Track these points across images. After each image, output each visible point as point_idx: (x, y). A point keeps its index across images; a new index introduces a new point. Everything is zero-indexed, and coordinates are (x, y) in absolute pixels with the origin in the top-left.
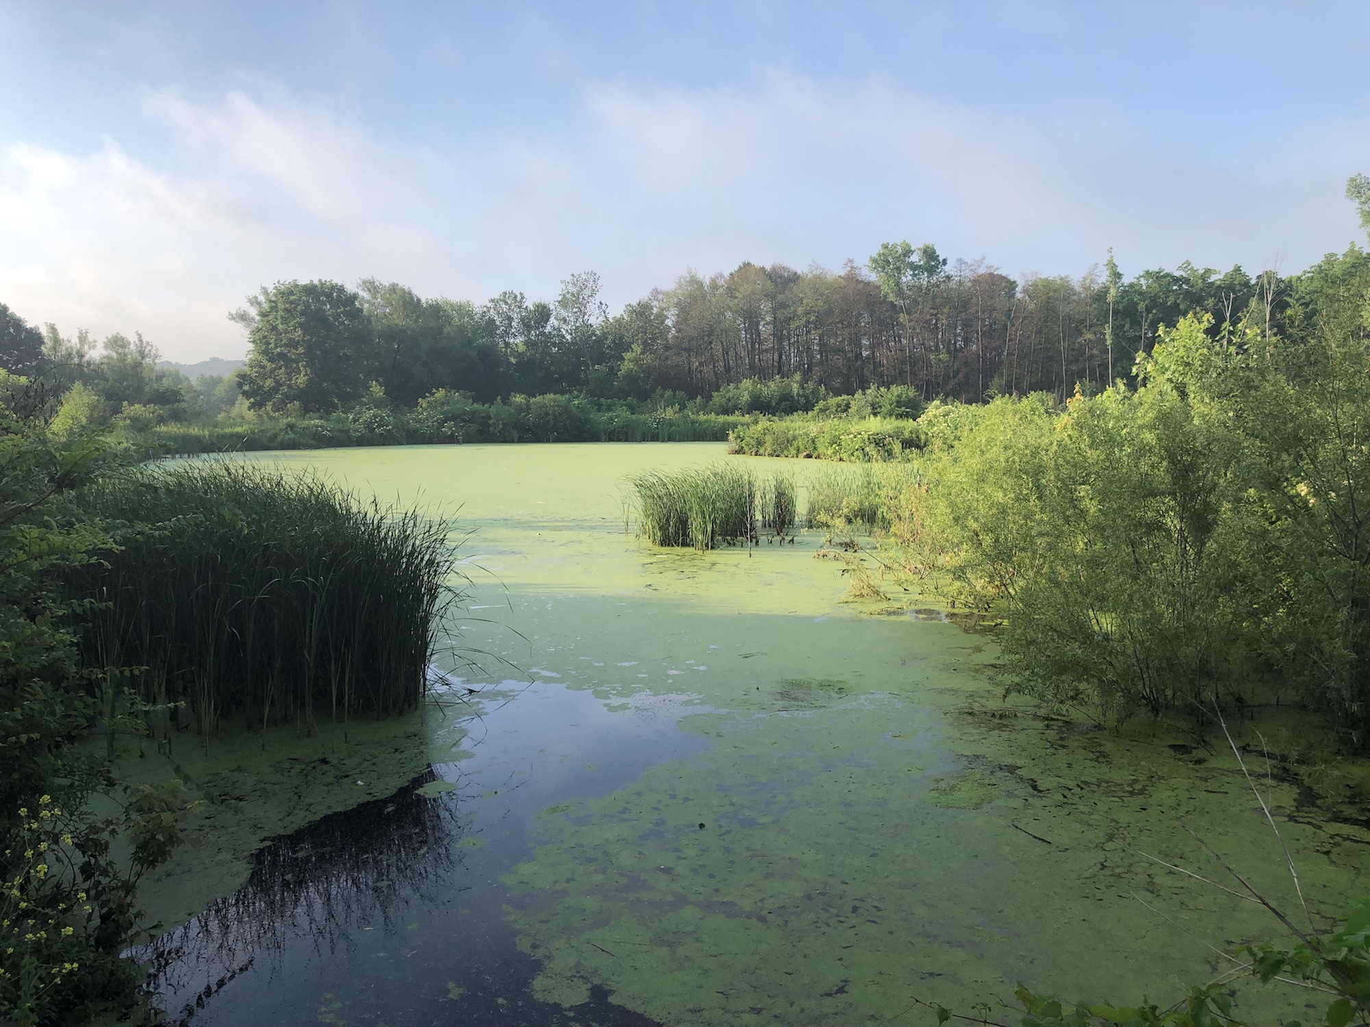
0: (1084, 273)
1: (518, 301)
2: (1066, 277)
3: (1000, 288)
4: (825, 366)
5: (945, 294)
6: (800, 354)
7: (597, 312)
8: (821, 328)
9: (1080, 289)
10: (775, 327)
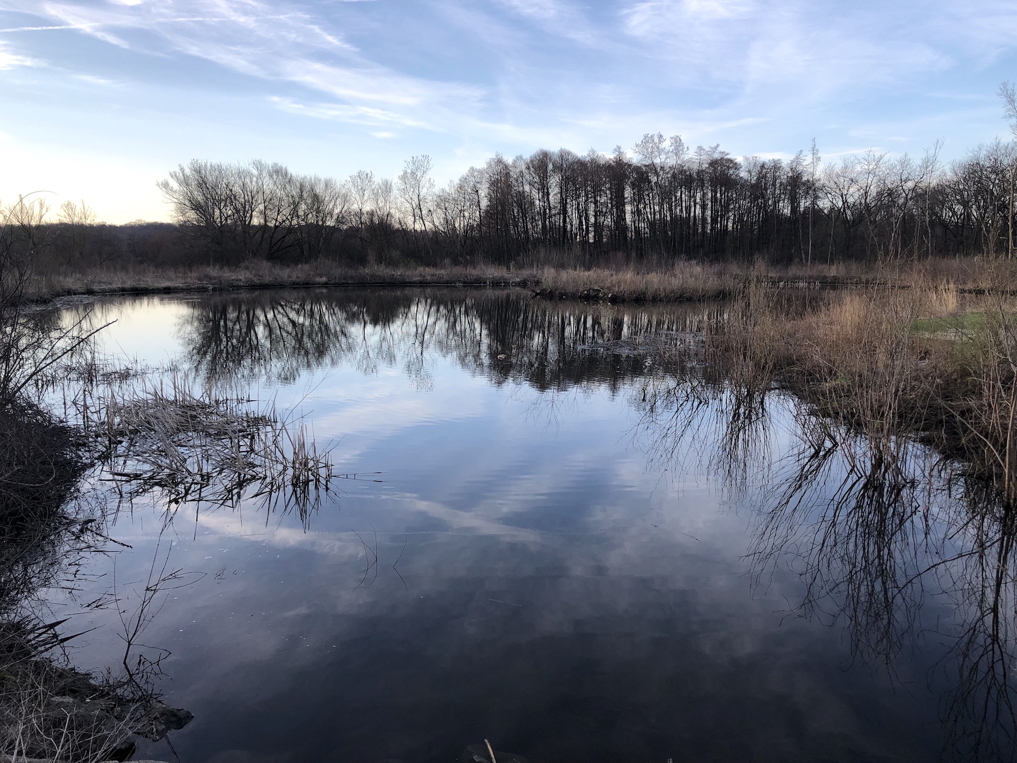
0: (792, 157)
1: (368, 177)
2: (778, 160)
3: (729, 168)
4: (598, 227)
5: (688, 173)
6: (580, 217)
7: (428, 185)
8: (595, 197)
9: (789, 169)
10: (561, 197)
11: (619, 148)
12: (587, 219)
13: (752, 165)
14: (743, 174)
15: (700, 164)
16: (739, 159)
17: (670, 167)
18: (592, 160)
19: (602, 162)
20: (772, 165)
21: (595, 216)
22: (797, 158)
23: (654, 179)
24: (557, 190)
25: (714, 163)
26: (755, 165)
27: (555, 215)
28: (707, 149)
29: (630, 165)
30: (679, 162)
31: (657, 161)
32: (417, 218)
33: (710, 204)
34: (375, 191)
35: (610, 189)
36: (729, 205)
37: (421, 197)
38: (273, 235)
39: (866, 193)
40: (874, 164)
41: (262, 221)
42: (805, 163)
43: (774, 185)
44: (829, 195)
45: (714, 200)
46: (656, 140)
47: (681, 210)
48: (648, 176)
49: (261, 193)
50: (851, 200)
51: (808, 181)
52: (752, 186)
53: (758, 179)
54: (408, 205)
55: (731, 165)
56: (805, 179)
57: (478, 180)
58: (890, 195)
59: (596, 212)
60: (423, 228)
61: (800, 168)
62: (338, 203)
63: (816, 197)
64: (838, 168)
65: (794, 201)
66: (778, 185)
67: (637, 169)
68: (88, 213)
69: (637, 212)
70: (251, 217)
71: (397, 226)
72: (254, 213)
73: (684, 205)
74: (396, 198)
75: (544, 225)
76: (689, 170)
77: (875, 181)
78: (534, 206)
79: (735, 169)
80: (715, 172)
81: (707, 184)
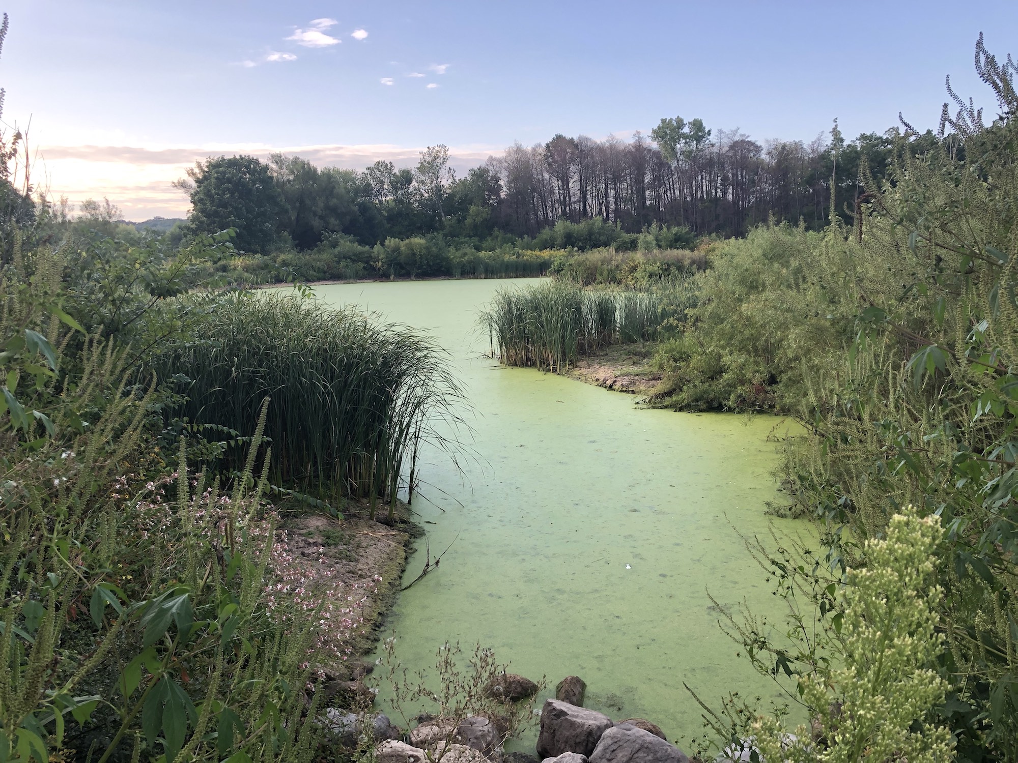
1: (388, 168)
3: (749, 151)
4: (618, 213)
5: (708, 157)
6: (600, 204)
7: (447, 176)
8: (616, 184)
9: (810, 151)
10: (581, 184)
11: (638, 133)
12: (607, 207)
13: (773, 147)
14: (764, 156)
15: (720, 148)
16: (758, 144)
17: (691, 152)
18: (611, 145)
19: (622, 148)
20: (793, 146)
21: (616, 203)
22: (819, 139)
23: (674, 164)
24: (576, 177)
25: (734, 146)
26: (775, 148)
27: (575, 203)
28: (727, 132)
29: (650, 150)
33: (731, 187)
35: (630, 174)
42: (826, 144)
46: (675, 125)
47: (702, 194)
48: (668, 161)
52: (773, 168)
53: (779, 161)
54: (426, 195)
55: (752, 148)
57: (497, 169)
59: (614, 198)
61: (822, 149)
67: (656, 154)
69: (659, 197)
73: (704, 189)
74: (416, 189)
75: (564, 212)
76: (711, 153)
78: (554, 193)
79: (756, 151)
80: (735, 155)
81: (728, 167)
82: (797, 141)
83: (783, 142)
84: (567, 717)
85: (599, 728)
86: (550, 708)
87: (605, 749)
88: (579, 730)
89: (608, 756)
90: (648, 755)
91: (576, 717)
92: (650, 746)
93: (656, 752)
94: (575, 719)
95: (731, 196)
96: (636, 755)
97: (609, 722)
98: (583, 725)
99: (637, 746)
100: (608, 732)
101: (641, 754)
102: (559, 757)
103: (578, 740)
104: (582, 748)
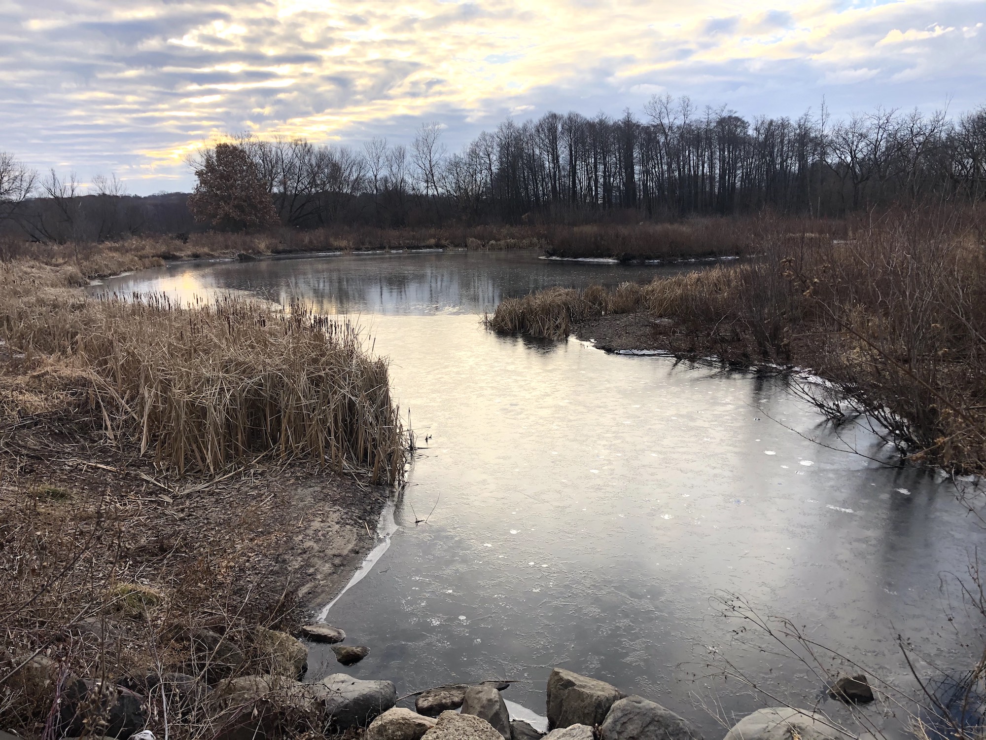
0: (801, 114)
1: (382, 145)
3: (736, 126)
4: (607, 187)
5: (696, 132)
6: (589, 179)
7: (440, 151)
8: (605, 158)
9: (797, 126)
10: (571, 158)
11: (628, 109)
12: (596, 181)
13: (760, 122)
14: (751, 132)
15: (708, 123)
16: (745, 119)
17: (678, 127)
18: (602, 123)
19: (611, 123)
20: (780, 122)
21: (604, 177)
22: (806, 115)
23: (662, 140)
24: (567, 152)
25: (722, 122)
26: (762, 123)
27: (564, 176)
29: (638, 126)
30: (687, 122)
31: (666, 121)
32: (429, 185)
33: (718, 162)
34: (390, 158)
35: (619, 148)
36: (736, 163)
37: (433, 164)
38: (293, 203)
39: (875, 146)
40: (884, 118)
41: (282, 190)
42: (813, 120)
43: (782, 142)
44: (838, 152)
45: (722, 160)
46: (664, 100)
47: (689, 170)
48: (655, 137)
49: (280, 163)
50: (860, 156)
51: (816, 138)
52: (760, 144)
53: (766, 136)
54: (420, 171)
55: (739, 124)
56: (812, 135)
57: (489, 144)
58: (899, 149)
59: (604, 172)
60: (436, 193)
61: (809, 125)
62: (354, 170)
63: (824, 154)
64: (847, 124)
65: (802, 158)
66: (786, 142)
67: (646, 129)
68: (119, 186)
69: (646, 172)
70: (271, 185)
71: (411, 192)
72: (274, 183)
73: (692, 162)
74: (410, 164)
75: (554, 187)
76: (699, 129)
77: (885, 136)
78: (544, 168)
79: (743, 127)
80: (723, 131)
81: (715, 143)
82: (784, 117)
83: (768, 118)
84: (575, 687)
85: (607, 699)
86: (556, 678)
87: (615, 722)
88: (587, 701)
89: (618, 728)
90: (659, 729)
91: (584, 687)
92: (661, 719)
93: (667, 726)
94: (583, 690)
95: (717, 171)
96: (647, 729)
97: (617, 693)
98: (592, 696)
99: (648, 719)
100: (617, 703)
101: (652, 728)
102: (568, 728)
103: (586, 711)
104: (591, 720)
